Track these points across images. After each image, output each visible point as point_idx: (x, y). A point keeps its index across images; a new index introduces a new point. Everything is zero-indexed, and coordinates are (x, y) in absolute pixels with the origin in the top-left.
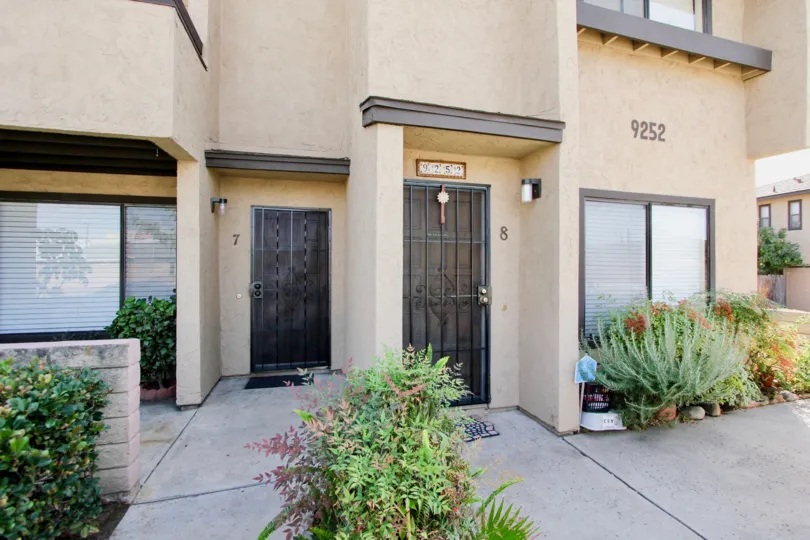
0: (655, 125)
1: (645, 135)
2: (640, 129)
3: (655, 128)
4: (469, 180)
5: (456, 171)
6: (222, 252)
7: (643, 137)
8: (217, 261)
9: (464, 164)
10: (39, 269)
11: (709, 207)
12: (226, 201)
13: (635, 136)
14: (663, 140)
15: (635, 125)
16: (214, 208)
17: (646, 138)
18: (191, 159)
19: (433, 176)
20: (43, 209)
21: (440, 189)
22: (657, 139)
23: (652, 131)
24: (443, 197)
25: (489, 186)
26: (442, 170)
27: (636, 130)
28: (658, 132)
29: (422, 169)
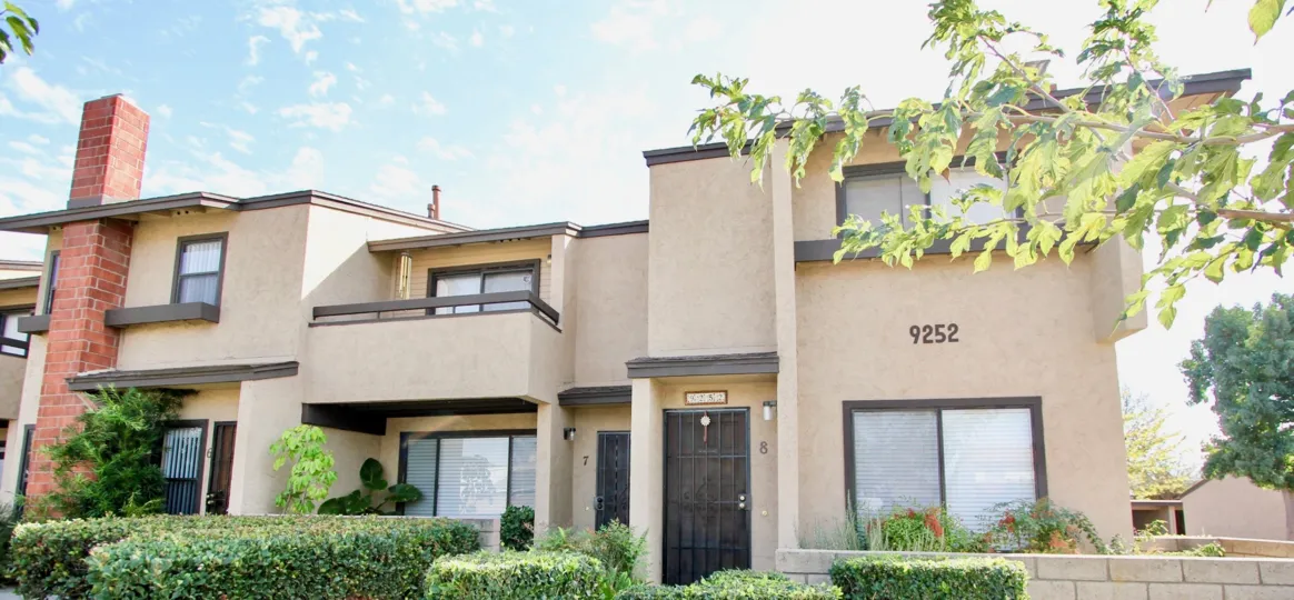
0: (943, 326)
1: (928, 338)
2: (922, 334)
3: (943, 330)
4: (732, 403)
5: (719, 397)
6: (575, 472)
7: (925, 341)
8: (571, 480)
9: (726, 392)
10: (462, 488)
11: (1033, 405)
12: (574, 430)
13: (916, 342)
14: (956, 340)
15: (915, 331)
16: (566, 435)
17: (931, 342)
18: (545, 403)
19: (698, 404)
20: (467, 442)
21: (702, 415)
22: (947, 339)
23: (938, 333)
24: (705, 421)
25: (748, 408)
26: (706, 398)
27: (916, 336)
28: (947, 333)
29: (690, 400)
